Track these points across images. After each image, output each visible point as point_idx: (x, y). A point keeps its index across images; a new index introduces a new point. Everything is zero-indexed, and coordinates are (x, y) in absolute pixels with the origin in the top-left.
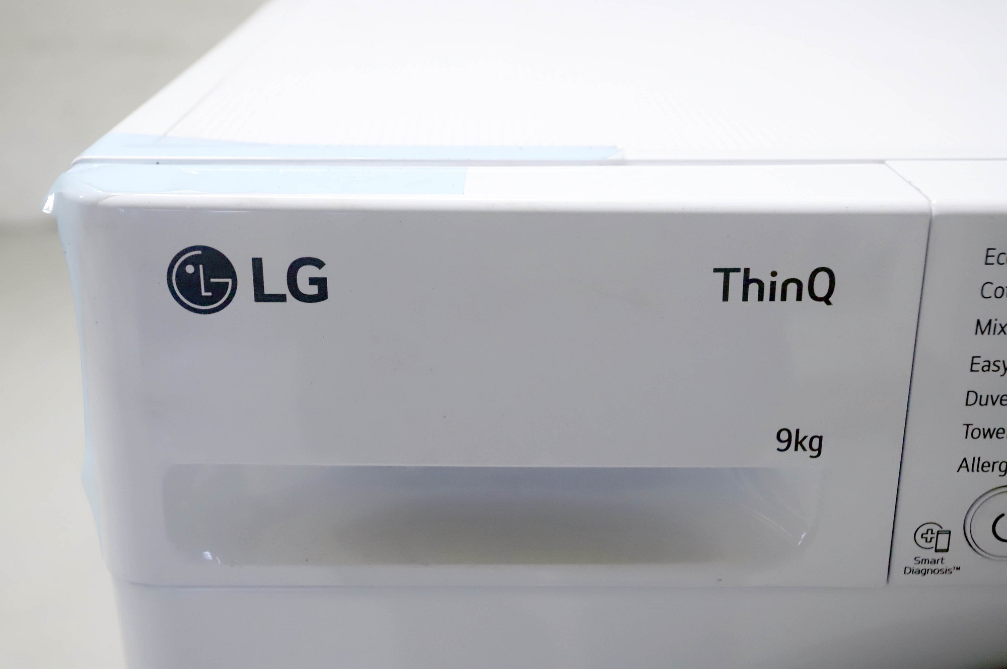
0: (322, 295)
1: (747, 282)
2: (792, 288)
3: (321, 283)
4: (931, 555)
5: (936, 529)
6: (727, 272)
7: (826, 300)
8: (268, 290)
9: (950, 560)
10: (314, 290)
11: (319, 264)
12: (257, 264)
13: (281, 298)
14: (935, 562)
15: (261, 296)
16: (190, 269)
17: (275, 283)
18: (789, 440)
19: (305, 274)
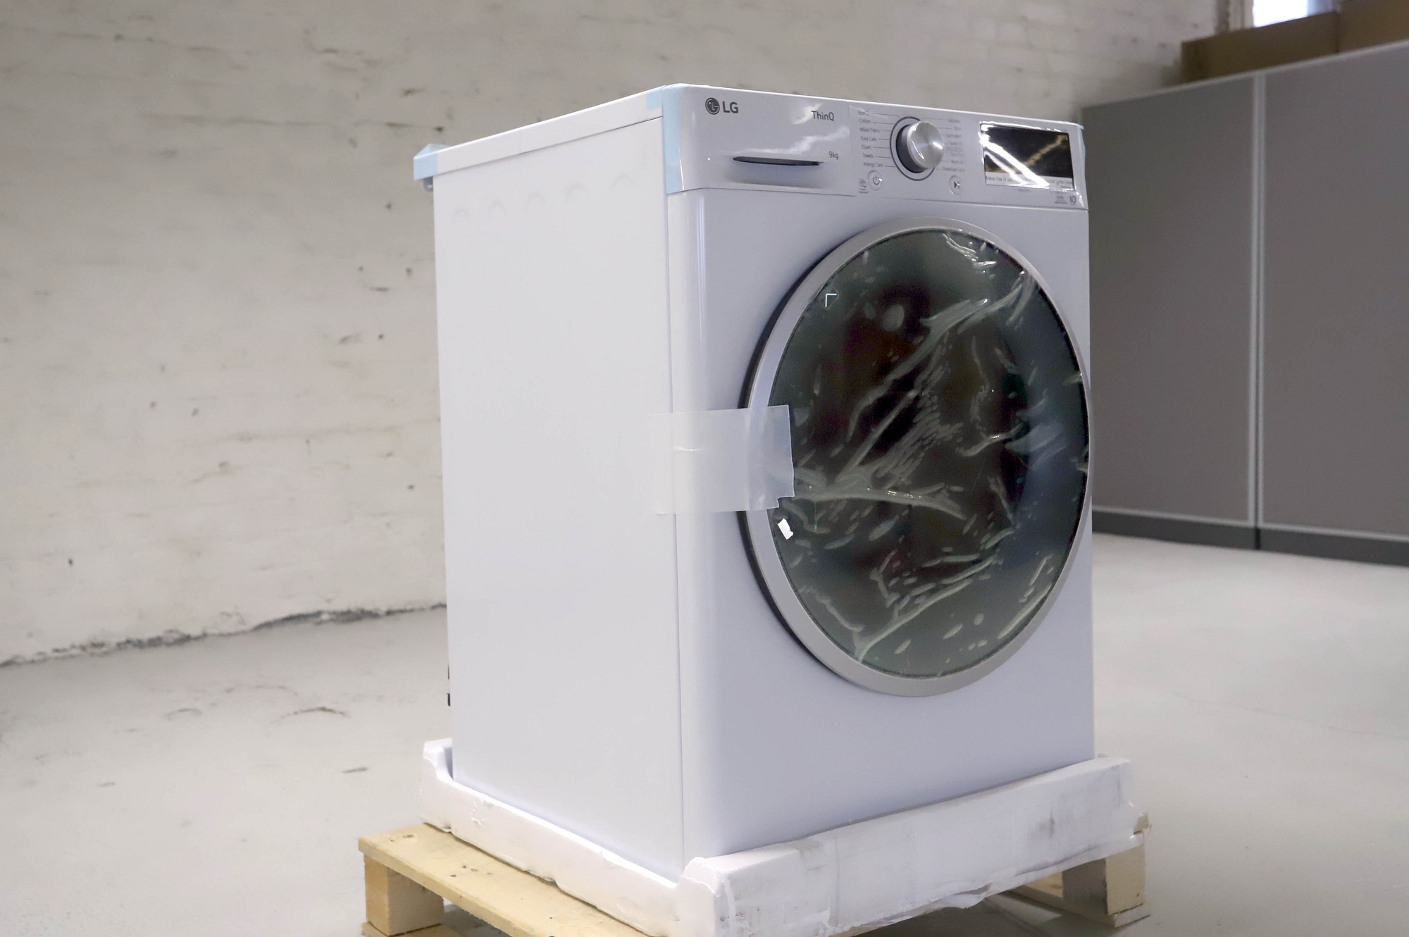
0: (737, 112)
1: (818, 115)
4: (863, 188)
5: (863, 181)
8: (726, 110)
9: (868, 189)
10: (735, 110)
13: (729, 112)
17: (728, 108)
18: (832, 155)
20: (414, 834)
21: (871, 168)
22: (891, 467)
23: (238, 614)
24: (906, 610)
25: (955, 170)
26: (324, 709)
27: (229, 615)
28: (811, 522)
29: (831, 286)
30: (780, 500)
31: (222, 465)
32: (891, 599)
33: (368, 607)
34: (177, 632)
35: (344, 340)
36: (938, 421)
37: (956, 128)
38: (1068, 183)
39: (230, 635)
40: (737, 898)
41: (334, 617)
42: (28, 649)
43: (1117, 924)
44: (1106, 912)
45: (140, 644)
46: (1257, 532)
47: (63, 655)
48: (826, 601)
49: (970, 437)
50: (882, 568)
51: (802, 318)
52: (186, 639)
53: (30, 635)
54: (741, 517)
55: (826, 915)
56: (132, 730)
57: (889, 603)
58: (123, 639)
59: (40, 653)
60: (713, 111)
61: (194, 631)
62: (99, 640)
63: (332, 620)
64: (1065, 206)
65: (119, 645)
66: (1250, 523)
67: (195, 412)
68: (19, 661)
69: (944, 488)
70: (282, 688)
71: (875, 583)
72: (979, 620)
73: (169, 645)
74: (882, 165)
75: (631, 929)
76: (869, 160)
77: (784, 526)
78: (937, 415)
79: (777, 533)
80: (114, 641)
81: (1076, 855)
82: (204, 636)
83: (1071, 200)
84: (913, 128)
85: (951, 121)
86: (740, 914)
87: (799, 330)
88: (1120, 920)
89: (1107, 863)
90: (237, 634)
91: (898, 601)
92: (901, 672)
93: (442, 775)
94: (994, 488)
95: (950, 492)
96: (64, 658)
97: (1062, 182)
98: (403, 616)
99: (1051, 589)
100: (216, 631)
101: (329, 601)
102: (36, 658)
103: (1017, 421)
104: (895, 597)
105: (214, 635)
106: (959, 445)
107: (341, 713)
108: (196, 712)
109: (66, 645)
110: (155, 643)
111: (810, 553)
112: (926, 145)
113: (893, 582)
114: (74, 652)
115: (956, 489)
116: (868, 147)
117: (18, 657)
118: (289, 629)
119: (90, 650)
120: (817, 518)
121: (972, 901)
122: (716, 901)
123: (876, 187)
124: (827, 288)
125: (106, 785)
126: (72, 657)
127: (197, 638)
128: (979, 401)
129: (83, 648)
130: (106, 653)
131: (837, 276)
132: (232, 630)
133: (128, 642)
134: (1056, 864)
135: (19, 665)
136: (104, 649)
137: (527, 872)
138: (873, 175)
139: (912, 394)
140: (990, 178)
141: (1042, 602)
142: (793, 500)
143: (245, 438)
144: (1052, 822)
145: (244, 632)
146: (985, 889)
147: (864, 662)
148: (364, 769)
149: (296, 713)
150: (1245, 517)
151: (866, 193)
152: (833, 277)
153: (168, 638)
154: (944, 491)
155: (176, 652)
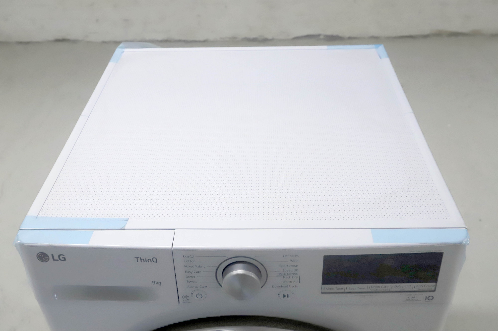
0: (65, 260)
2: (149, 261)
3: (65, 258)
5: (186, 296)
6: (137, 258)
7: (156, 262)
9: (190, 301)
10: (63, 259)
11: (63, 255)
12: (53, 255)
14: (187, 301)
15: (54, 259)
16: (40, 256)
18: (155, 283)
19: (61, 257)
21: (195, 289)
23: (287, 32)
27: (283, 32)
33: (341, 35)
34: (263, 36)
37: (292, 261)
41: (325, 37)
52: (266, 40)
53: (212, 32)
60: (43, 260)
61: (269, 37)
62: (235, 36)
68: (209, 40)
74: (206, 287)
76: (193, 284)
82: (273, 39)
97: (419, 286)
98: (354, 41)
100: (277, 38)
114: (227, 39)
116: (193, 277)
118: (306, 40)
119: (232, 39)
123: (199, 299)
127: (270, 40)
136: (237, 40)
138: (196, 293)
140: (328, 289)
145: (288, 40)
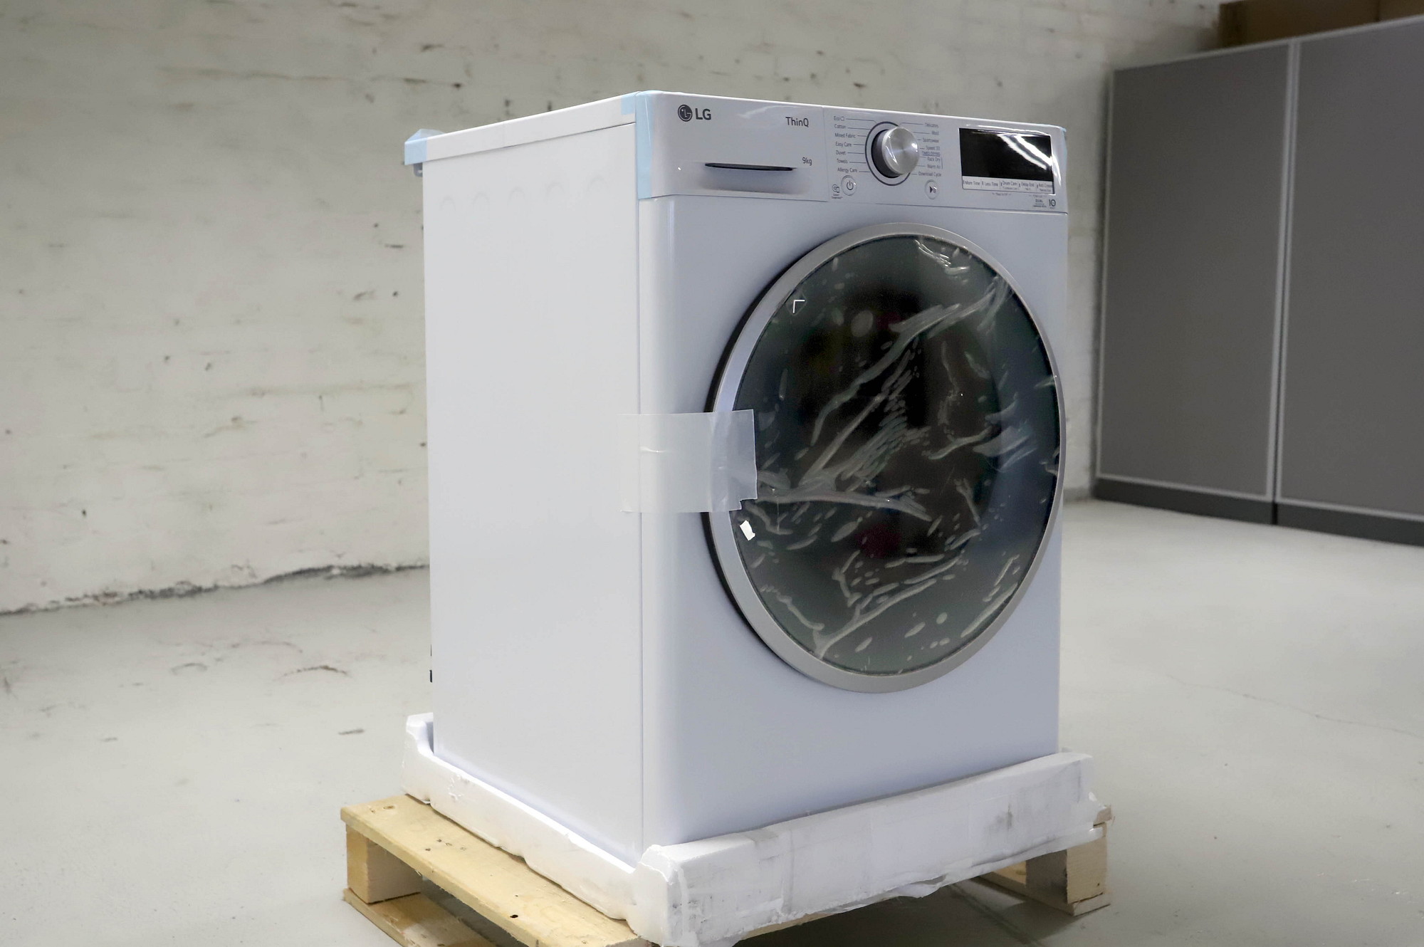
0: (710, 119)
1: (793, 121)
4: (836, 193)
5: (836, 187)
9: (841, 194)
10: (708, 117)
13: (701, 118)
16: (683, 110)
17: (700, 115)
18: (805, 160)
20: (395, 805)
21: (844, 174)
22: (857, 469)
23: (248, 567)
24: (868, 609)
25: (931, 175)
26: (326, 668)
27: (241, 568)
28: (774, 523)
29: (798, 294)
30: (743, 502)
31: (235, 419)
32: (852, 599)
33: (379, 563)
34: (189, 583)
35: (358, 297)
36: (905, 425)
37: (933, 133)
38: (1048, 186)
39: (240, 587)
40: (690, 886)
41: (345, 572)
42: (42, 598)
43: (1076, 912)
44: (1066, 900)
45: (151, 595)
46: (1275, 506)
47: (75, 604)
48: (786, 601)
49: (938, 441)
50: (844, 569)
51: (770, 323)
52: (196, 591)
53: (44, 584)
54: (705, 517)
55: (778, 904)
56: (138, 684)
57: (850, 603)
58: (135, 590)
59: (53, 602)
60: (686, 118)
61: (206, 583)
62: (112, 590)
63: (342, 575)
64: (1042, 209)
65: (131, 595)
66: (1268, 498)
67: (209, 367)
68: (33, 608)
69: (910, 490)
70: (288, 644)
71: (837, 583)
72: (942, 619)
73: (181, 596)
74: (856, 170)
75: (592, 910)
76: (843, 166)
77: (746, 528)
78: (905, 419)
79: (739, 534)
80: (126, 591)
81: (1031, 848)
82: (216, 588)
83: (1050, 203)
84: (887, 135)
85: (928, 125)
86: (693, 902)
87: (765, 335)
88: (1079, 909)
89: (1068, 854)
90: (247, 587)
91: (859, 601)
92: (862, 670)
93: (424, 749)
94: (961, 490)
95: (915, 494)
96: (77, 607)
97: (1041, 185)
98: (412, 572)
99: (1017, 588)
100: (226, 584)
101: (339, 556)
102: (49, 607)
103: (986, 424)
104: (857, 597)
105: (225, 587)
106: (927, 448)
107: (344, 672)
108: (202, 667)
109: (80, 595)
110: (167, 594)
111: (772, 554)
112: (902, 150)
113: (856, 581)
114: (87, 601)
115: (921, 491)
116: (843, 153)
117: (32, 605)
118: (299, 582)
119: (103, 600)
120: (779, 520)
121: (927, 891)
122: (669, 888)
123: (850, 192)
124: (794, 295)
125: (108, 740)
126: (85, 606)
127: (208, 590)
128: (948, 405)
129: (96, 597)
130: (119, 603)
131: (805, 283)
132: (243, 583)
133: (141, 592)
134: (1013, 855)
135: (33, 612)
136: (117, 599)
137: (499, 848)
138: (847, 180)
139: (878, 399)
140: (967, 183)
141: (1007, 601)
142: (756, 502)
143: (258, 393)
144: (1010, 815)
145: (255, 585)
146: (941, 879)
147: (825, 660)
148: (360, 731)
149: (299, 671)
150: (1263, 492)
151: (839, 198)
152: (801, 283)
153: (179, 589)
154: (910, 494)
155: (188, 603)
